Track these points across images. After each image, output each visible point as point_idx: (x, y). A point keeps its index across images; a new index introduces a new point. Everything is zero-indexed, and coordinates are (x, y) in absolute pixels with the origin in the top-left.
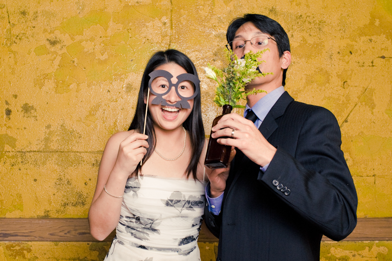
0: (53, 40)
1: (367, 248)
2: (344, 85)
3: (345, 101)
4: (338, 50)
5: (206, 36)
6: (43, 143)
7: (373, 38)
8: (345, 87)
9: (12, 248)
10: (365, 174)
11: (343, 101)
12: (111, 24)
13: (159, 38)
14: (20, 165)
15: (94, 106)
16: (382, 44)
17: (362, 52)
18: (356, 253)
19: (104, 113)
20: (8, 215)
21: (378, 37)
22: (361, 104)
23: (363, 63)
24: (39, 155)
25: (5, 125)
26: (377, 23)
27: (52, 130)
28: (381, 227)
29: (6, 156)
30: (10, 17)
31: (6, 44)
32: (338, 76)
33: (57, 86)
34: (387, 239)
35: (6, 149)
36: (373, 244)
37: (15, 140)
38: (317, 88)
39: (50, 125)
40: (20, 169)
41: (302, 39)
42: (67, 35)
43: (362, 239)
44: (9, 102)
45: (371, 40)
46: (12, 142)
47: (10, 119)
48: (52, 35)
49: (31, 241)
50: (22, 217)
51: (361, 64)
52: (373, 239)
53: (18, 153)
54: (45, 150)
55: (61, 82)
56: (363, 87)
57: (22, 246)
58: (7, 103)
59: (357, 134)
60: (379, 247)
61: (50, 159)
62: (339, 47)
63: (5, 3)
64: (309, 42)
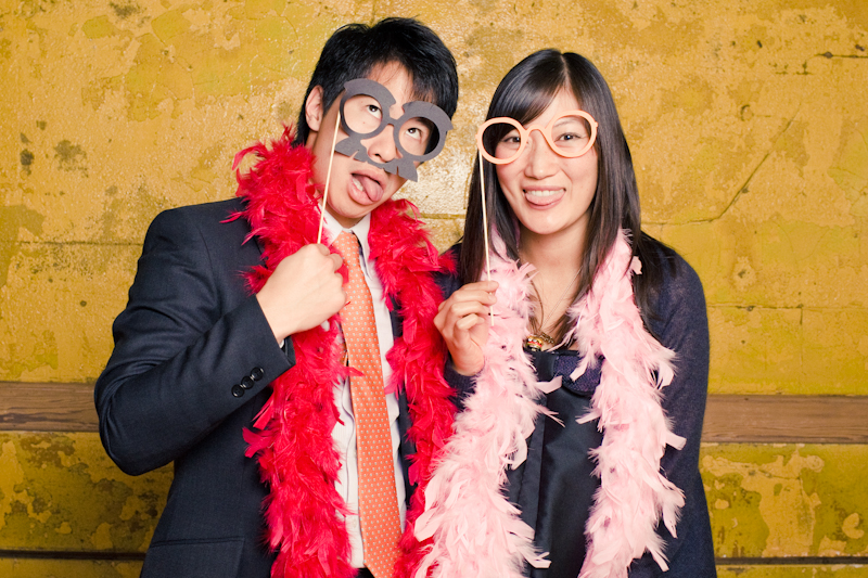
0: (122, 6)
1: (780, 458)
2: (742, 113)
3: (743, 146)
4: (731, 39)
6: (100, 224)
7: (809, 13)
8: (745, 117)
9: (33, 445)
10: (780, 303)
11: (739, 147)
13: (350, 4)
14: (52, 271)
15: (209, 148)
16: (828, 26)
17: (783, 43)
18: (757, 469)
19: (231, 163)
20: (26, 377)
21: (819, 10)
22: (778, 155)
23: (786, 67)
24: (92, 251)
25: (20, 185)
27: (119, 197)
28: (811, 416)
29: (22, 251)
31: (23, 13)
32: (731, 94)
33: (131, 103)
34: (823, 440)
35: (20, 236)
36: (793, 451)
37: (41, 218)
38: (686, 118)
39: (116, 188)
40: (51, 281)
41: (655, 13)
43: (771, 440)
44: (28, 137)
45: (803, 18)
46: (35, 221)
47: (30, 172)
49: (73, 431)
50: (54, 380)
51: (780, 69)
52: (794, 440)
53: (47, 246)
54: (104, 241)
55: (139, 95)
57: (54, 440)
58: (24, 139)
59: (767, 219)
60: (805, 457)
61: (114, 259)
62: (736, 31)
64: (671, 19)
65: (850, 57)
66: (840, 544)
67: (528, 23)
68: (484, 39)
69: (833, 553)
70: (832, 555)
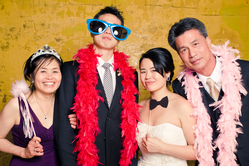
0: (58, 39)
5: (137, 38)
7: (222, 40)
21: (224, 39)
26: (223, 32)
30: (36, 26)
31: (34, 41)
42: (65, 36)
45: (220, 41)
48: (57, 36)
63: (33, 19)
67: (155, 42)
68: (145, 46)
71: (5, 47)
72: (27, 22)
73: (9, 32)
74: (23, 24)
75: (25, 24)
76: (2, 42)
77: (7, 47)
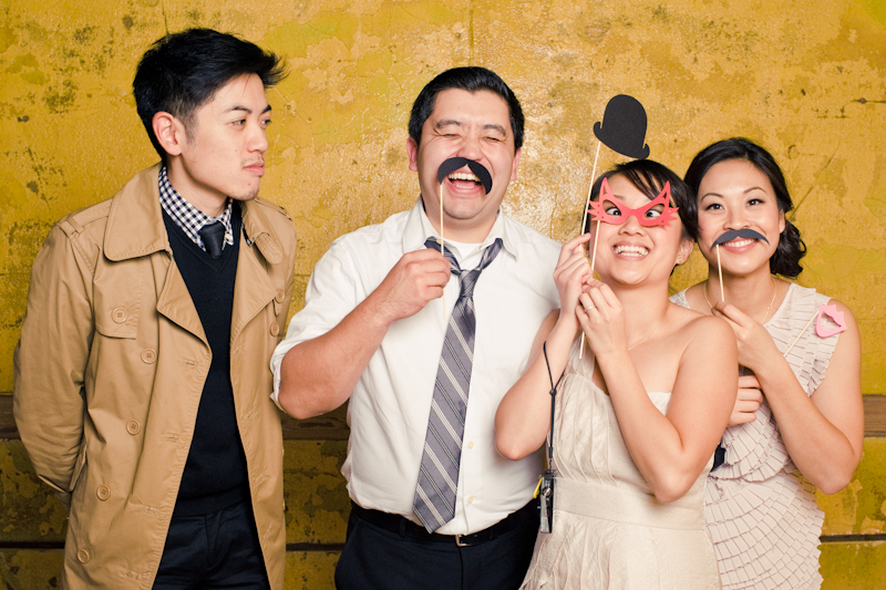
2: (789, 152)
3: (791, 181)
4: (779, 88)
5: (536, 59)
7: (845, 65)
8: (792, 156)
12: (358, 36)
13: (449, 63)
15: (327, 190)
16: (862, 76)
17: (824, 91)
19: (347, 203)
21: (854, 62)
22: (821, 188)
23: (826, 112)
26: (853, 36)
30: (169, 22)
32: (780, 136)
41: (713, 66)
45: (840, 69)
51: (821, 113)
56: (825, 157)
59: (812, 243)
62: (782, 81)
64: (727, 71)
65: (882, 102)
66: (879, 523)
67: (603, 76)
68: (565, 91)
69: (873, 531)
70: (873, 533)
71: (62, 98)
72: (137, 7)
73: (71, 45)
74: (121, 15)
75: (128, 13)
76: (48, 81)
77: (67, 100)
